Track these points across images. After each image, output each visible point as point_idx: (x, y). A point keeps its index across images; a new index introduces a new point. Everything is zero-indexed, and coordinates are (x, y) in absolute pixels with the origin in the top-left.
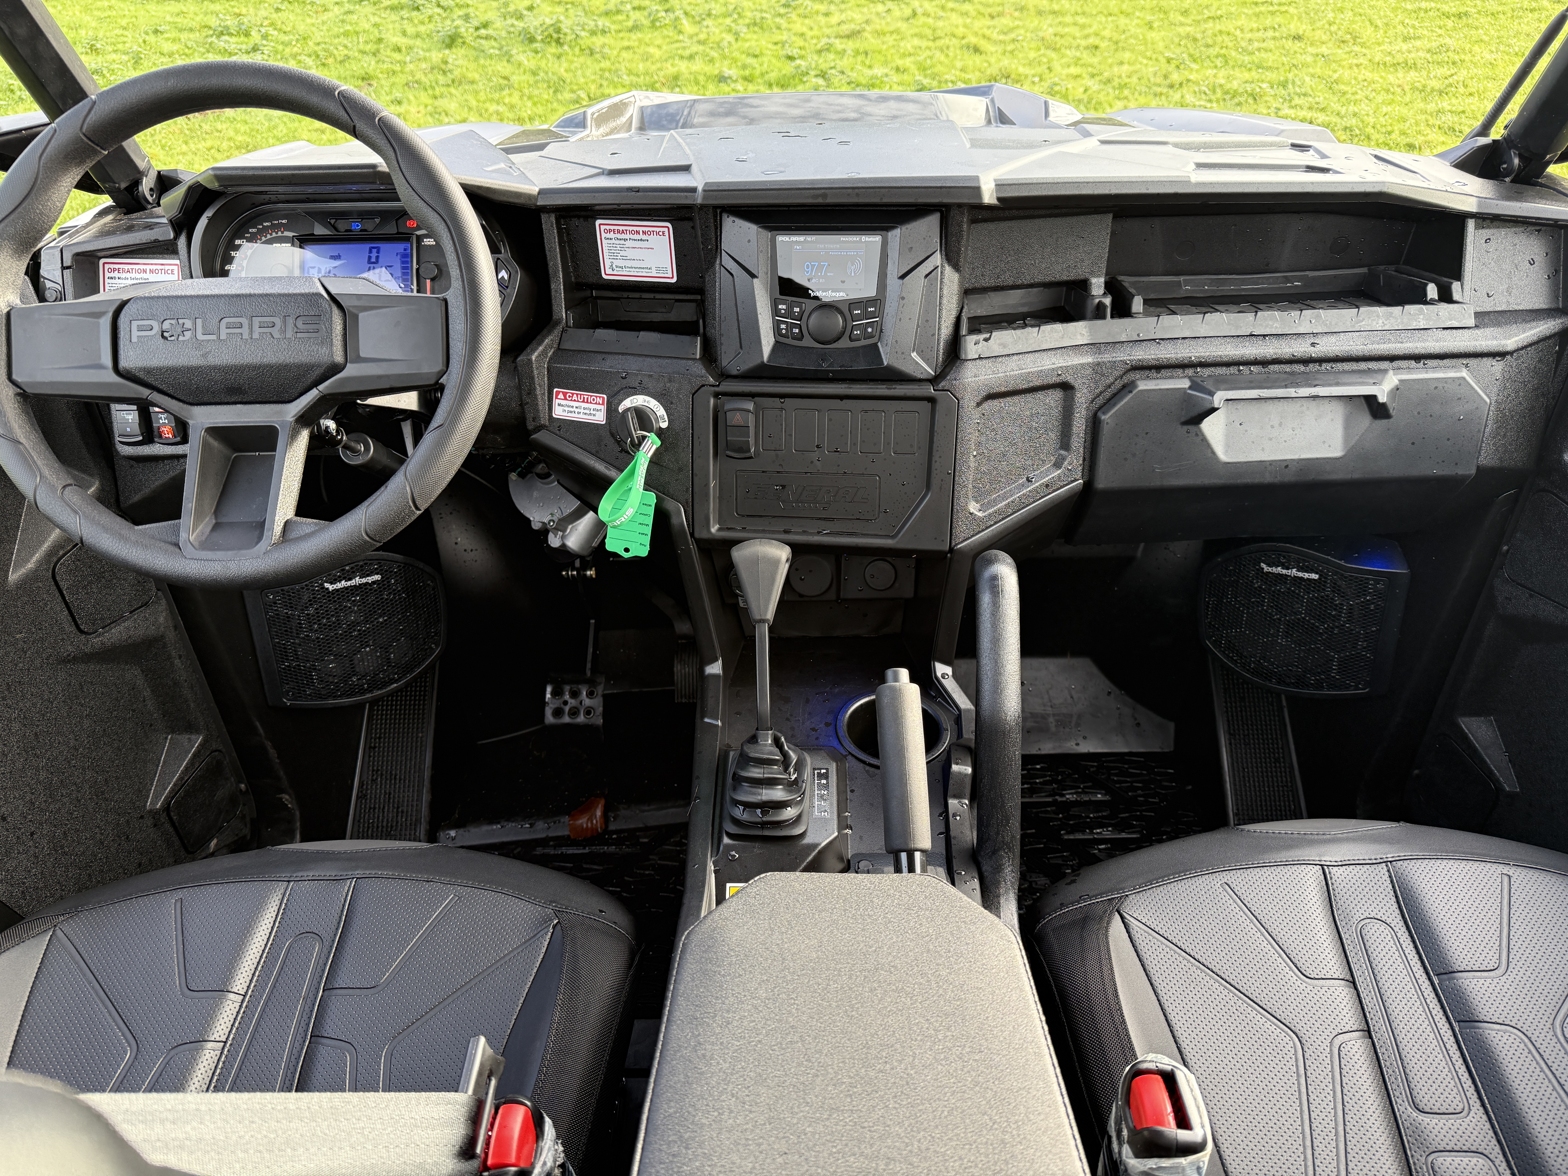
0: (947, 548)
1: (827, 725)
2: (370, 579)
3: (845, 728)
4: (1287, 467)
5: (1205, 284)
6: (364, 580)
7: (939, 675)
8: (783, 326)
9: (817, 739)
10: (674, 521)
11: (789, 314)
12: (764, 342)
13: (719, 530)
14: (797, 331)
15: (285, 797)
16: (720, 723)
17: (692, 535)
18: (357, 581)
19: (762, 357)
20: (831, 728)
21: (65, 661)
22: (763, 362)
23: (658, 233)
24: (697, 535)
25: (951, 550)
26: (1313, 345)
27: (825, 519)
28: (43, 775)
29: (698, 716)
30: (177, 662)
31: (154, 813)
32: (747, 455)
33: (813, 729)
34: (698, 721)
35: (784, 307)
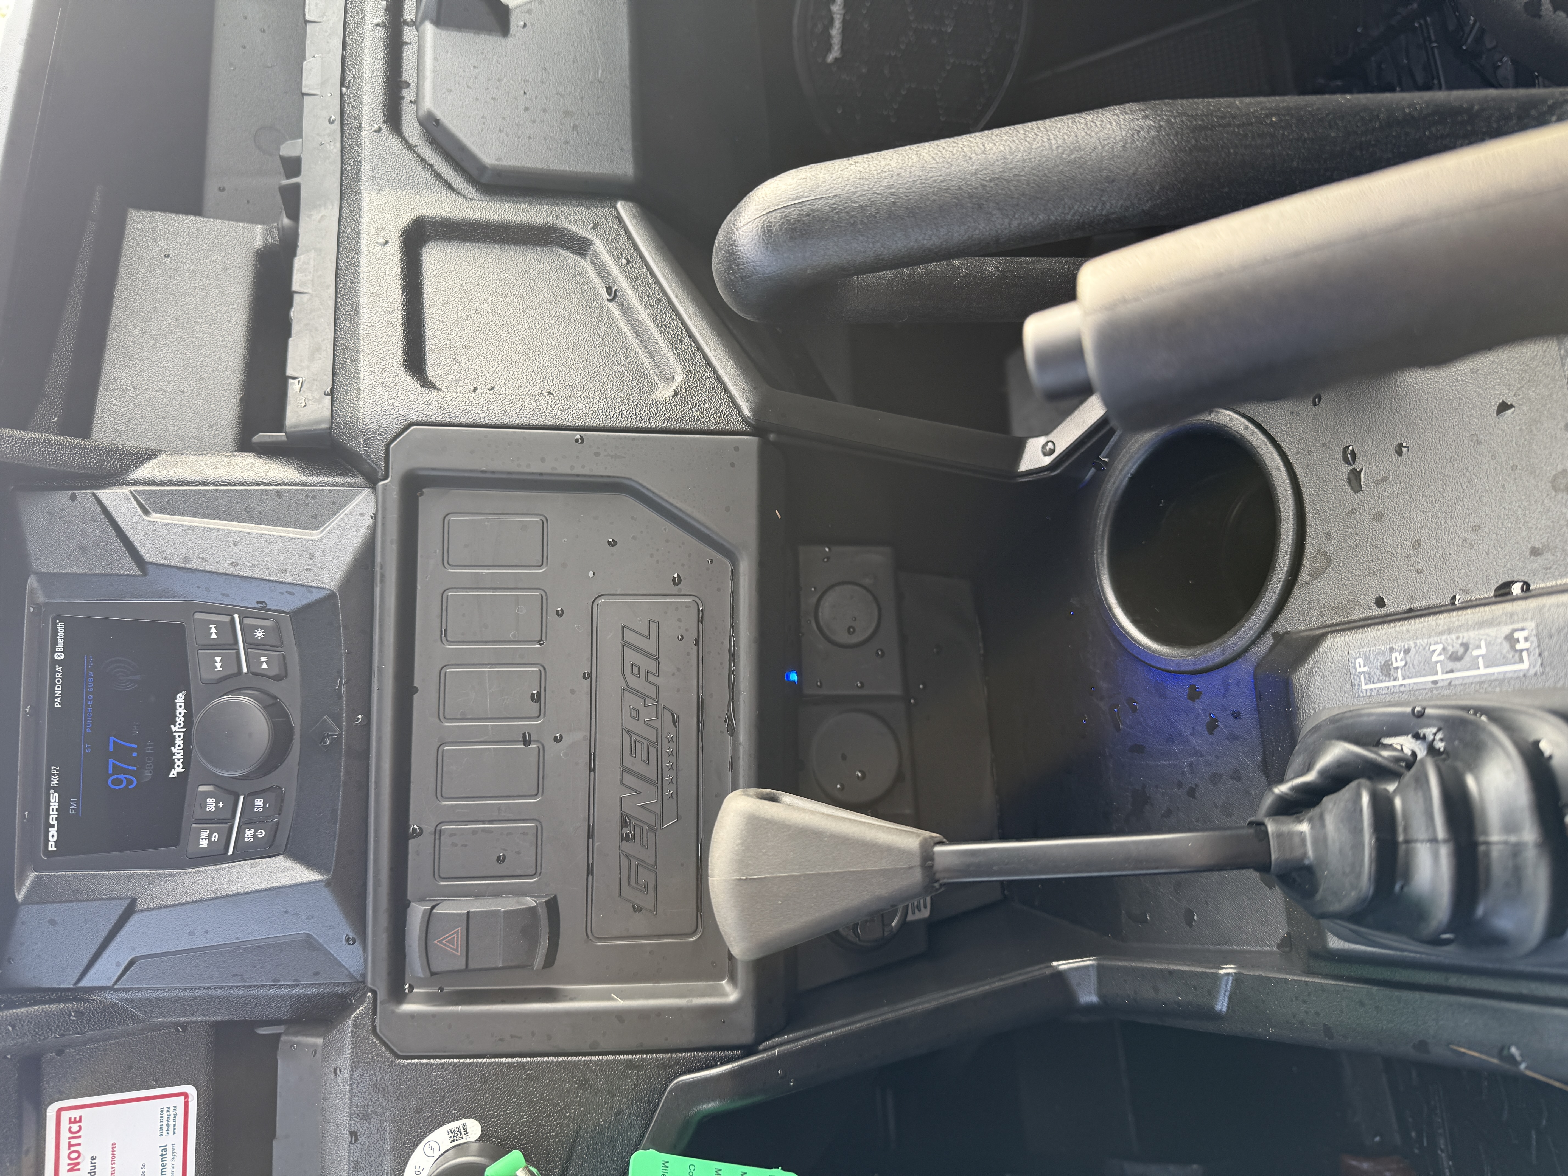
0: (754, 439)
1: (1194, 695)
3: (1199, 651)
7: (1047, 461)
8: (249, 836)
9: (1236, 714)
11: (222, 821)
12: (284, 880)
13: (733, 979)
14: (259, 802)
16: (1229, 969)
17: (749, 1050)
19: (316, 882)
20: (1201, 683)
22: (328, 884)
23: (75, 1135)
24: (747, 1038)
25: (757, 429)
27: (700, 720)
29: (1210, 1027)
32: (543, 914)
33: (1212, 726)
34: (1226, 1028)
35: (204, 834)
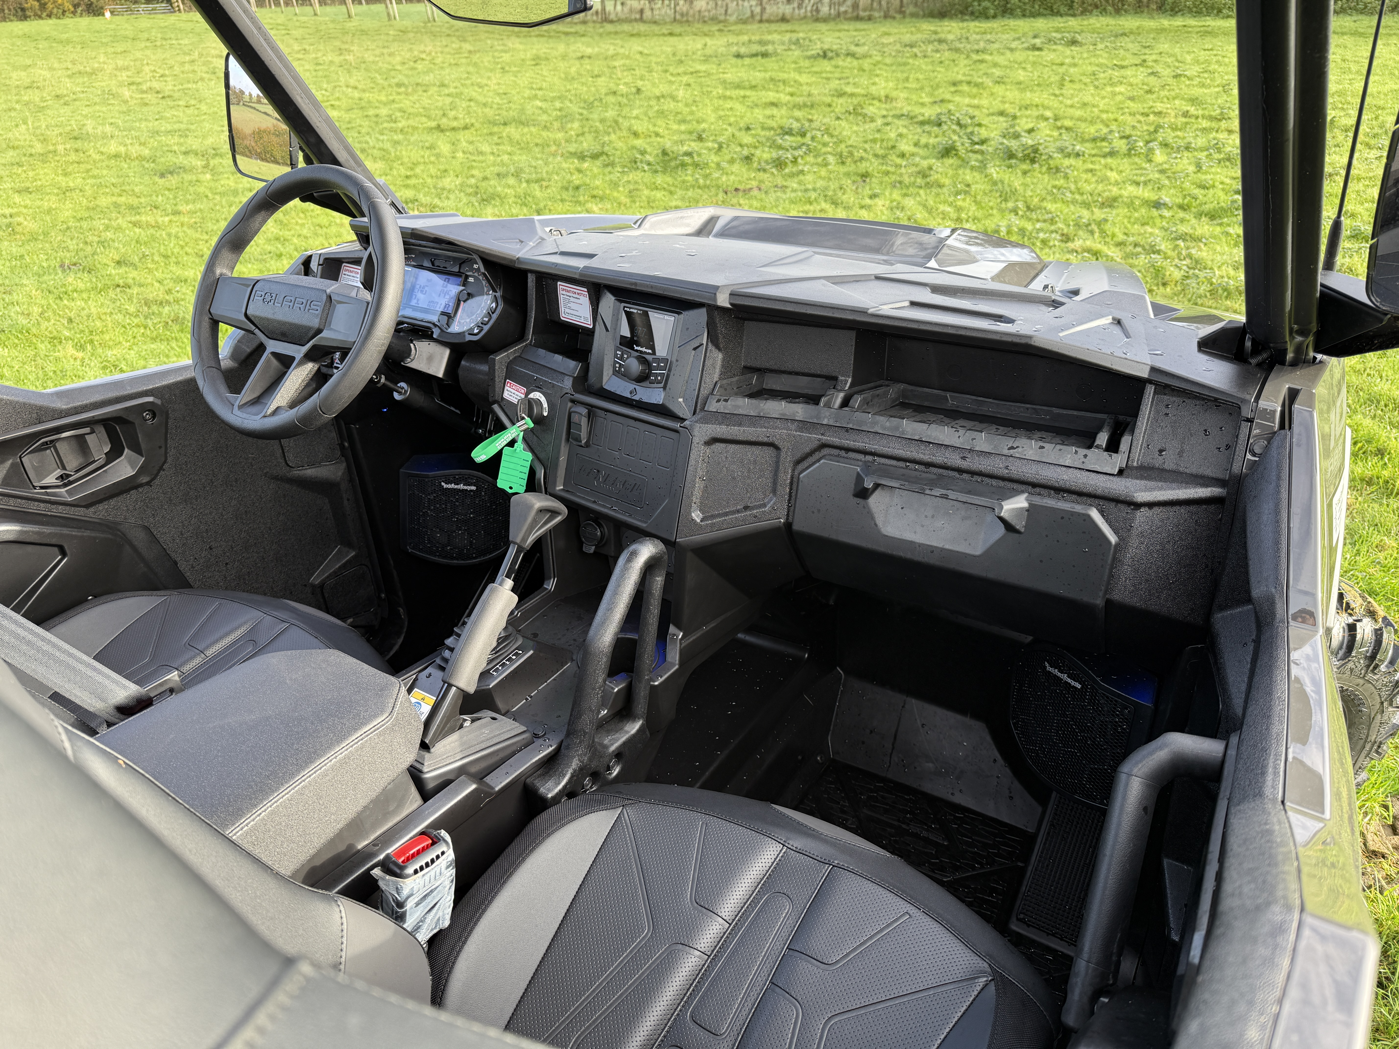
0: (674, 539)
2: (469, 488)
4: (932, 552)
5: (967, 402)
6: (465, 488)
10: (537, 476)
15: (401, 610)
18: (461, 486)
21: (276, 478)
24: (549, 490)
26: (964, 458)
28: (243, 535)
30: (346, 502)
31: (313, 586)
